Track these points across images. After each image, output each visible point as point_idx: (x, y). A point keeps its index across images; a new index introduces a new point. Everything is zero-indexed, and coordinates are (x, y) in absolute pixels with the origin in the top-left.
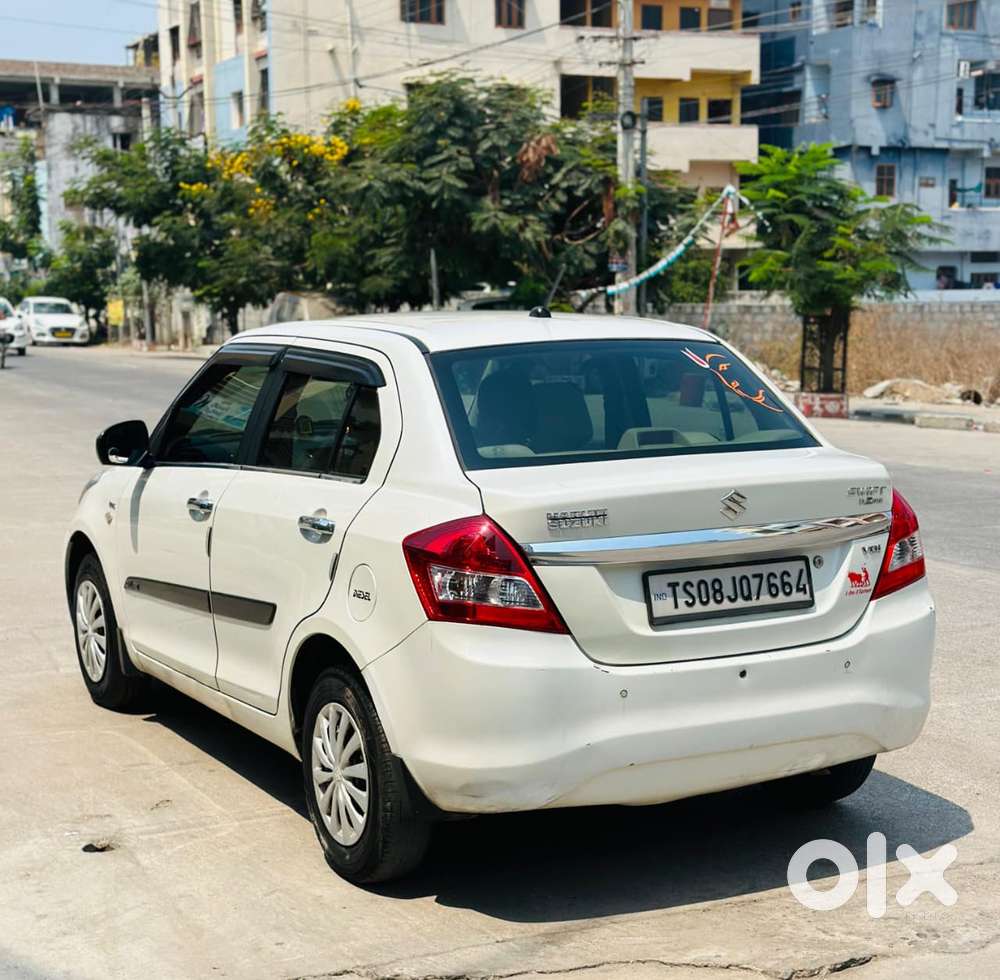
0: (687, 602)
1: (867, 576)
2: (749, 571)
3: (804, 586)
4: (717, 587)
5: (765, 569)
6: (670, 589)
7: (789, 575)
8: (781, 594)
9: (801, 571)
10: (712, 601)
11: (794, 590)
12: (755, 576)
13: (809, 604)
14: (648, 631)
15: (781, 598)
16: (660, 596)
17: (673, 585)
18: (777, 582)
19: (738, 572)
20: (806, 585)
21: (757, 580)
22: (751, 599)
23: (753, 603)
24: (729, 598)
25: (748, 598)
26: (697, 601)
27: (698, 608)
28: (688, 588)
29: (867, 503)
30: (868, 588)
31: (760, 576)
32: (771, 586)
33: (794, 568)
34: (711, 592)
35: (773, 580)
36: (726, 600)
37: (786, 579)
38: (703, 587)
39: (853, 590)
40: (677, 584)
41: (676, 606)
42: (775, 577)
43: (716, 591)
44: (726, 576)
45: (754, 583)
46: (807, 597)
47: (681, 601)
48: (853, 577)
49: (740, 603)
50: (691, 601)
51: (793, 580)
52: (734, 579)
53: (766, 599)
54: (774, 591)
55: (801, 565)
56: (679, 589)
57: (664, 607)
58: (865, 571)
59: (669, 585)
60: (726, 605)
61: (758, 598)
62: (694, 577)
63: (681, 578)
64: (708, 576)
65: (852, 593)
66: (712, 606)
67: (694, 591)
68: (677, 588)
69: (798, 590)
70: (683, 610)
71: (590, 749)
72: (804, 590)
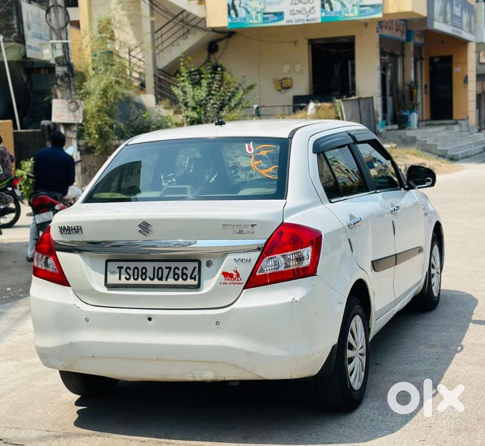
0: (126, 278)
1: (238, 275)
2: (163, 265)
3: (195, 276)
4: (144, 271)
5: (173, 265)
6: (118, 270)
7: (187, 269)
8: (181, 279)
9: (195, 268)
10: (140, 278)
11: (189, 278)
12: (166, 268)
15: (181, 282)
16: (112, 273)
17: (120, 268)
18: (180, 272)
19: (157, 265)
20: (198, 275)
21: (168, 270)
22: (163, 280)
23: (164, 282)
24: (150, 278)
25: (161, 279)
26: (132, 277)
27: (132, 281)
28: (128, 270)
29: (239, 233)
30: (240, 282)
31: (170, 268)
32: (175, 274)
33: (191, 266)
34: (140, 273)
35: (177, 271)
36: (148, 279)
37: (185, 271)
38: (136, 270)
39: (226, 281)
40: (122, 268)
41: (120, 279)
42: (179, 269)
43: (143, 274)
44: (150, 266)
45: (166, 271)
46: (196, 283)
47: (123, 277)
48: (225, 274)
49: (156, 281)
50: (128, 277)
51: (189, 273)
52: (154, 268)
53: (171, 281)
55: (196, 264)
56: (123, 271)
58: (236, 272)
59: (118, 267)
60: (148, 281)
61: (166, 280)
62: (132, 265)
63: (125, 265)
64: (140, 265)
65: (224, 283)
66: (140, 281)
67: (131, 272)
68: (122, 270)
69: (191, 278)
70: (124, 281)
71: (71, 345)
72: (195, 279)
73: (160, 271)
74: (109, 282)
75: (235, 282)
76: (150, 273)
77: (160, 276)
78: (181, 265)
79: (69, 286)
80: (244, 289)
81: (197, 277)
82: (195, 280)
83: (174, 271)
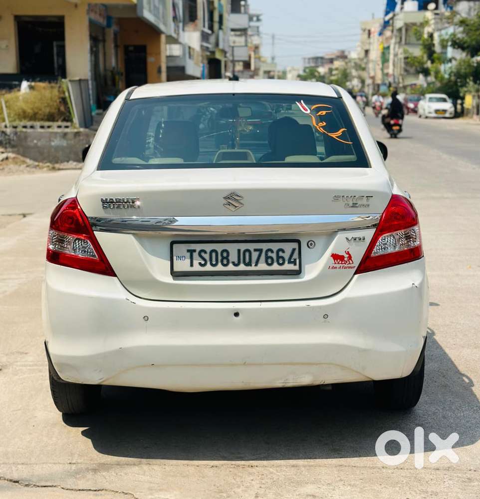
0: (200, 264)
1: (350, 257)
2: (251, 246)
3: (295, 260)
4: (225, 255)
5: (264, 246)
6: (189, 254)
8: (275, 264)
9: (294, 250)
10: (220, 264)
11: (286, 262)
12: (255, 250)
13: (297, 273)
14: (169, 280)
15: (275, 267)
16: (179, 258)
17: (191, 252)
18: (274, 256)
19: (243, 247)
21: (257, 253)
22: (251, 265)
23: (253, 268)
25: (249, 264)
26: (208, 263)
27: (208, 268)
28: (203, 254)
29: (352, 207)
30: (352, 265)
31: (260, 251)
32: (267, 258)
34: (220, 258)
35: (270, 254)
36: (231, 265)
37: (281, 254)
38: (214, 255)
39: (335, 266)
40: (195, 251)
41: (192, 265)
42: (272, 252)
43: (223, 258)
44: (233, 249)
45: (255, 255)
46: (297, 268)
47: (196, 263)
48: (335, 257)
49: (242, 267)
50: (203, 262)
51: (286, 256)
52: (239, 251)
53: (262, 266)
54: (270, 261)
55: (295, 245)
56: (196, 255)
57: (182, 265)
58: (348, 253)
59: (188, 251)
60: (231, 268)
61: (256, 265)
62: (208, 247)
63: (198, 247)
64: (219, 247)
65: (333, 268)
66: (220, 268)
67: (207, 256)
69: (290, 262)
70: (197, 268)
71: (121, 352)
73: (247, 254)
74: (176, 269)
75: (346, 265)
76: (233, 257)
77: (247, 260)
78: (275, 246)
79: (115, 275)
80: (355, 273)
81: (298, 261)
82: (295, 264)
83: (266, 254)
